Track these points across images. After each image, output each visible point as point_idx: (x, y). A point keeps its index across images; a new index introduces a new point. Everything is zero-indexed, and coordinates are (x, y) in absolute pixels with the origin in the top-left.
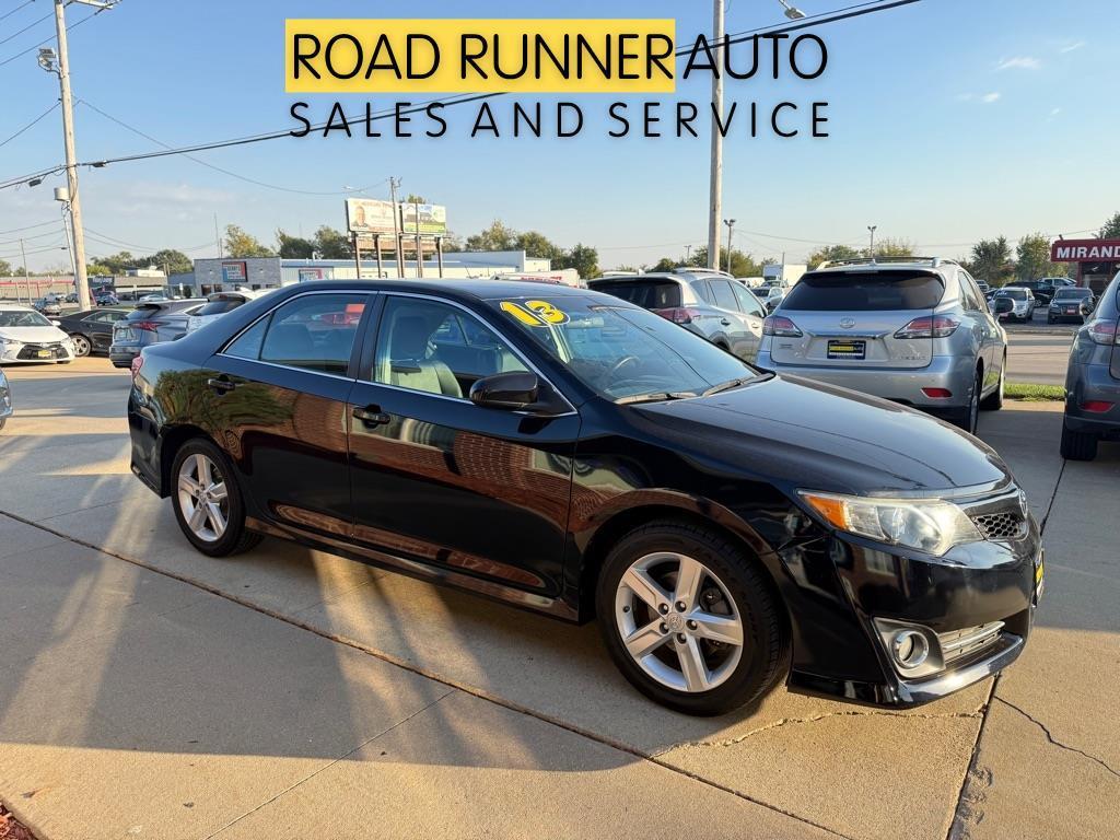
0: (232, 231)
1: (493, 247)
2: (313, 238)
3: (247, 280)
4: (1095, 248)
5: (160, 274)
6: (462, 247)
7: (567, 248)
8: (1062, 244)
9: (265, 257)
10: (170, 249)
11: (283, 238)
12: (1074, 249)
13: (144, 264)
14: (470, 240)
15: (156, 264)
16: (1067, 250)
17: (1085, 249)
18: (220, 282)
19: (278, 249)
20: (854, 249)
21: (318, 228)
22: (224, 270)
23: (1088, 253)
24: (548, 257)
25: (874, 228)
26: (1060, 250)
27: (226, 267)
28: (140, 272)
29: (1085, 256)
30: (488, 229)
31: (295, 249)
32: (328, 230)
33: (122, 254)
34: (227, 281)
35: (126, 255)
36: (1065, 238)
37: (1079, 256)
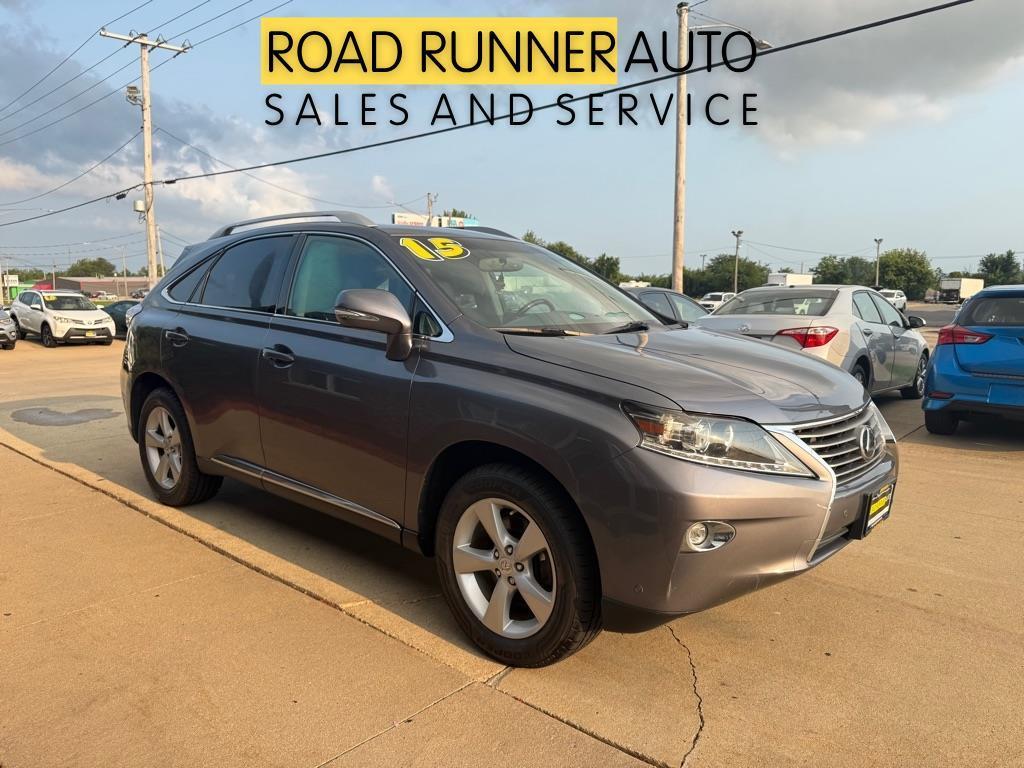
7: (592, 256)
25: (881, 240)
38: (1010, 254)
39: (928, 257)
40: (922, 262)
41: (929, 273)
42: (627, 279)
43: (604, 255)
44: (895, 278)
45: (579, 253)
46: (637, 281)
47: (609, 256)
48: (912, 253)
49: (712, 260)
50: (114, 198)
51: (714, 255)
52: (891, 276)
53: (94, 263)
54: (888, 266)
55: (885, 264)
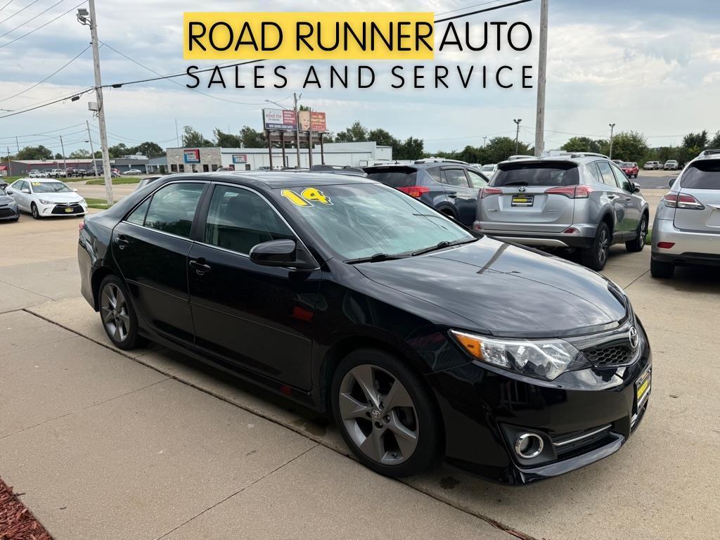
0: (187, 130)
1: (354, 139)
2: (238, 134)
3: (199, 162)
5: (145, 158)
6: (333, 139)
7: (403, 139)
9: (208, 146)
10: (150, 142)
11: (220, 134)
13: (134, 151)
14: (338, 135)
15: (141, 151)
18: (183, 163)
19: (217, 141)
20: (594, 140)
22: (185, 155)
24: (391, 146)
25: (614, 125)
27: (186, 153)
28: (132, 157)
30: (350, 128)
31: (226, 141)
32: (248, 129)
33: (120, 144)
34: (187, 162)
35: (122, 145)
38: (704, 133)
40: (640, 140)
41: (645, 148)
42: (428, 156)
43: (411, 138)
44: (622, 152)
45: (394, 137)
46: (436, 156)
47: (415, 139)
48: (634, 133)
49: (490, 141)
50: (70, 100)
51: (492, 138)
52: (619, 151)
53: (37, 150)
54: (618, 144)
55: (616, 143)
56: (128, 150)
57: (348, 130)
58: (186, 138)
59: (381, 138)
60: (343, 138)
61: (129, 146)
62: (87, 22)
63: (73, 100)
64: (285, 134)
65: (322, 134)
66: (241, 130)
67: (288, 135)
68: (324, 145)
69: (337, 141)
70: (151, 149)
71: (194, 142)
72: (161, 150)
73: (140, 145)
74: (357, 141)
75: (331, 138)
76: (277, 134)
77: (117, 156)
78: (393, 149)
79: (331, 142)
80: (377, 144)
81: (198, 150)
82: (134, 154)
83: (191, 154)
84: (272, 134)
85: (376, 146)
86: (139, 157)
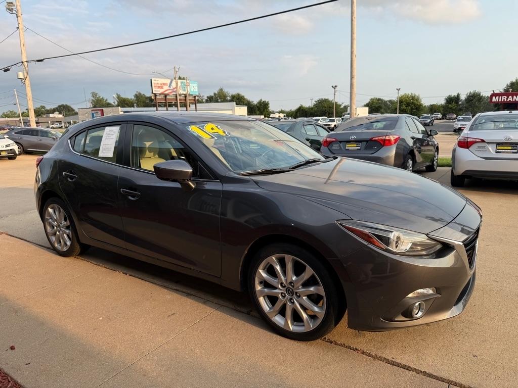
0: (94, 95)
1: (219, 100)
2: (133, 98)
4: (510, 97)
5: (61, 116)
6: (204, 101)
7: (255, 101)
8: (494, 95)
9: (110, 107)
10: (65, 104)
11: (118, 97)
12: (500, 97)
13: (53, 111)
14: (208, 97)
15: (58, 111)
16: (497, 97)
17: (506, 97)
19: (116, 103)
20: (386, 99)
21: (135, 93)
22: (93, 114)
23: (507, 99)
24: (246, 105)
25: (399, 89)
26: (494, 98)
27: (93, 112)
28: (51, 115)
29: (505, 100)
30: (217, 93)
31: (123, 103)
32: (140, 94)
33: (41, 106)
35: (43, 107)
36: (496, 92)
37: (503, 100)
38: (458, 95)
39: (421, 97)
40: (418, 99)
41: (421, 105)
42: (273, 113)
43: (261, 100)
44: (406, 108)
45: (248, 99)
46: (279, 113)
47: (264, 100)
48: (413, 95)
49: (316, 101)
50: (2, 71)
51: (317, 99)
52: (404, 107)
54: (402, 102)
55: (401, 102)
56: (48, 111)
57: (215, 94)
58: (93, 100)
59: (239, 100)
60: (210, 100)
61: (48, 107)
62: (14, 12)
63: (5, 71)
64: (168, 97)
65: (195, 97)
66: (134, 94)
67: (170, 98)
68: (198, 105)
69: (207, 101)
70: (65, 110)
71: (99, 104)
72: (74, 110)
73: (57, 106)
74: (221, 102)
75: (202, 100)
76: (162, 96)
77: (40, 115)
78: (248, 108)
79: (203, 103)
80: (236, 104)
81: (103, 110)
82: (53, 113)
83: (97, 113)
84: (158, 97)
85: (235, 105)
86: (57, 115)
